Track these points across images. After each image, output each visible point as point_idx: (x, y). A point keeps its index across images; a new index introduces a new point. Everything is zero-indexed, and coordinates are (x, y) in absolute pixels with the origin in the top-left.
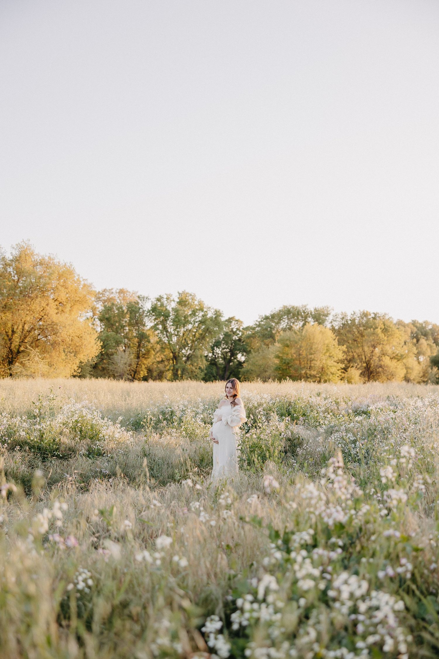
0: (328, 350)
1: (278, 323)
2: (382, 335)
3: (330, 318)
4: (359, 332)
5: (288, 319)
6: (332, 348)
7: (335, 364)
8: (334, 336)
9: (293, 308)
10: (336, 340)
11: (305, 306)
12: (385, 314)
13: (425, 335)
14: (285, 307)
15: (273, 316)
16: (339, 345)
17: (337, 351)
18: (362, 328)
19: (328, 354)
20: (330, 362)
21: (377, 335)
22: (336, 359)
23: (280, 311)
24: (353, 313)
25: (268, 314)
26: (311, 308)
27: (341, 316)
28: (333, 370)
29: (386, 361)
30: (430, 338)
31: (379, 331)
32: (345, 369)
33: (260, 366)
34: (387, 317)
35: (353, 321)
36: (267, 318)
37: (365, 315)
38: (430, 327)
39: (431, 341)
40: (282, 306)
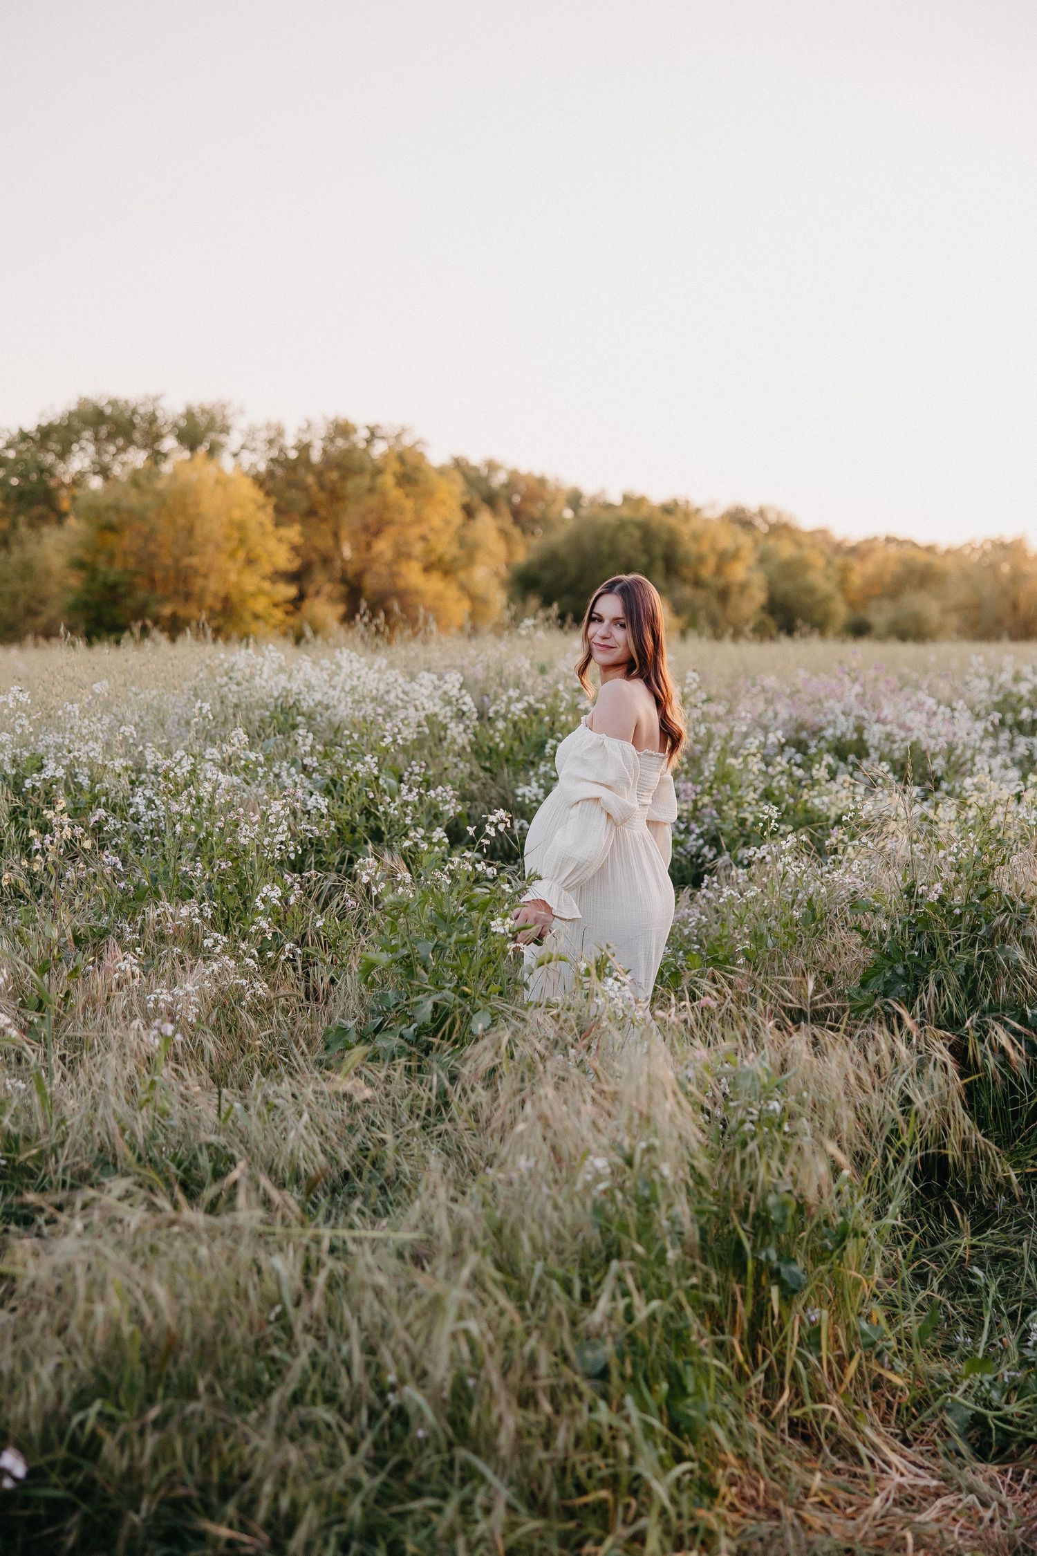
0: (242, 542)
1: (63, 455)
2: (395, 493)
3: (234, 441)
4: (322, 487)
5: (97, 439)
6: (254, 537)
7: (267, 585)
8: (259, 496)
9: (113, 403)
10: (270, 510)
11: (156, 399)
12: (404, 430)
13: (490, 500)
14: (84, 402)
15: (47, 433)
16: (277, 525)
17: (272, 544)
18: (334, 475)
19: (241, 555)
20: (251, 582)
21: (383, 494)
22: (267, 569)
23: (71, 415)
24: (304, 426)
25: (30, 426)
26: (172, 407)
27: (264, 435)
28: (260, 605)
29: (413, 575)
30: (505, 510)
31: (388, 480)
32: (298, 601)
33: (15, 597)
34: (407, 441)
35: (304, 448)
36: (24, 437)
37: (342, 430)
38: (500, 479)
39: (507, 521)
40: (76, 399)
